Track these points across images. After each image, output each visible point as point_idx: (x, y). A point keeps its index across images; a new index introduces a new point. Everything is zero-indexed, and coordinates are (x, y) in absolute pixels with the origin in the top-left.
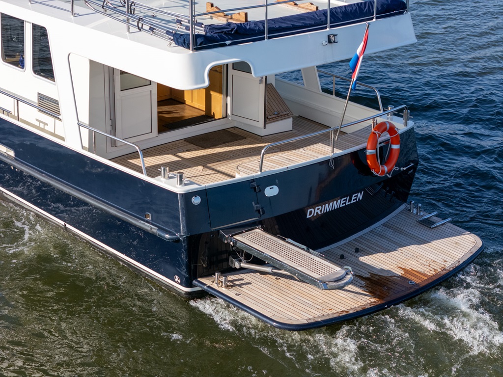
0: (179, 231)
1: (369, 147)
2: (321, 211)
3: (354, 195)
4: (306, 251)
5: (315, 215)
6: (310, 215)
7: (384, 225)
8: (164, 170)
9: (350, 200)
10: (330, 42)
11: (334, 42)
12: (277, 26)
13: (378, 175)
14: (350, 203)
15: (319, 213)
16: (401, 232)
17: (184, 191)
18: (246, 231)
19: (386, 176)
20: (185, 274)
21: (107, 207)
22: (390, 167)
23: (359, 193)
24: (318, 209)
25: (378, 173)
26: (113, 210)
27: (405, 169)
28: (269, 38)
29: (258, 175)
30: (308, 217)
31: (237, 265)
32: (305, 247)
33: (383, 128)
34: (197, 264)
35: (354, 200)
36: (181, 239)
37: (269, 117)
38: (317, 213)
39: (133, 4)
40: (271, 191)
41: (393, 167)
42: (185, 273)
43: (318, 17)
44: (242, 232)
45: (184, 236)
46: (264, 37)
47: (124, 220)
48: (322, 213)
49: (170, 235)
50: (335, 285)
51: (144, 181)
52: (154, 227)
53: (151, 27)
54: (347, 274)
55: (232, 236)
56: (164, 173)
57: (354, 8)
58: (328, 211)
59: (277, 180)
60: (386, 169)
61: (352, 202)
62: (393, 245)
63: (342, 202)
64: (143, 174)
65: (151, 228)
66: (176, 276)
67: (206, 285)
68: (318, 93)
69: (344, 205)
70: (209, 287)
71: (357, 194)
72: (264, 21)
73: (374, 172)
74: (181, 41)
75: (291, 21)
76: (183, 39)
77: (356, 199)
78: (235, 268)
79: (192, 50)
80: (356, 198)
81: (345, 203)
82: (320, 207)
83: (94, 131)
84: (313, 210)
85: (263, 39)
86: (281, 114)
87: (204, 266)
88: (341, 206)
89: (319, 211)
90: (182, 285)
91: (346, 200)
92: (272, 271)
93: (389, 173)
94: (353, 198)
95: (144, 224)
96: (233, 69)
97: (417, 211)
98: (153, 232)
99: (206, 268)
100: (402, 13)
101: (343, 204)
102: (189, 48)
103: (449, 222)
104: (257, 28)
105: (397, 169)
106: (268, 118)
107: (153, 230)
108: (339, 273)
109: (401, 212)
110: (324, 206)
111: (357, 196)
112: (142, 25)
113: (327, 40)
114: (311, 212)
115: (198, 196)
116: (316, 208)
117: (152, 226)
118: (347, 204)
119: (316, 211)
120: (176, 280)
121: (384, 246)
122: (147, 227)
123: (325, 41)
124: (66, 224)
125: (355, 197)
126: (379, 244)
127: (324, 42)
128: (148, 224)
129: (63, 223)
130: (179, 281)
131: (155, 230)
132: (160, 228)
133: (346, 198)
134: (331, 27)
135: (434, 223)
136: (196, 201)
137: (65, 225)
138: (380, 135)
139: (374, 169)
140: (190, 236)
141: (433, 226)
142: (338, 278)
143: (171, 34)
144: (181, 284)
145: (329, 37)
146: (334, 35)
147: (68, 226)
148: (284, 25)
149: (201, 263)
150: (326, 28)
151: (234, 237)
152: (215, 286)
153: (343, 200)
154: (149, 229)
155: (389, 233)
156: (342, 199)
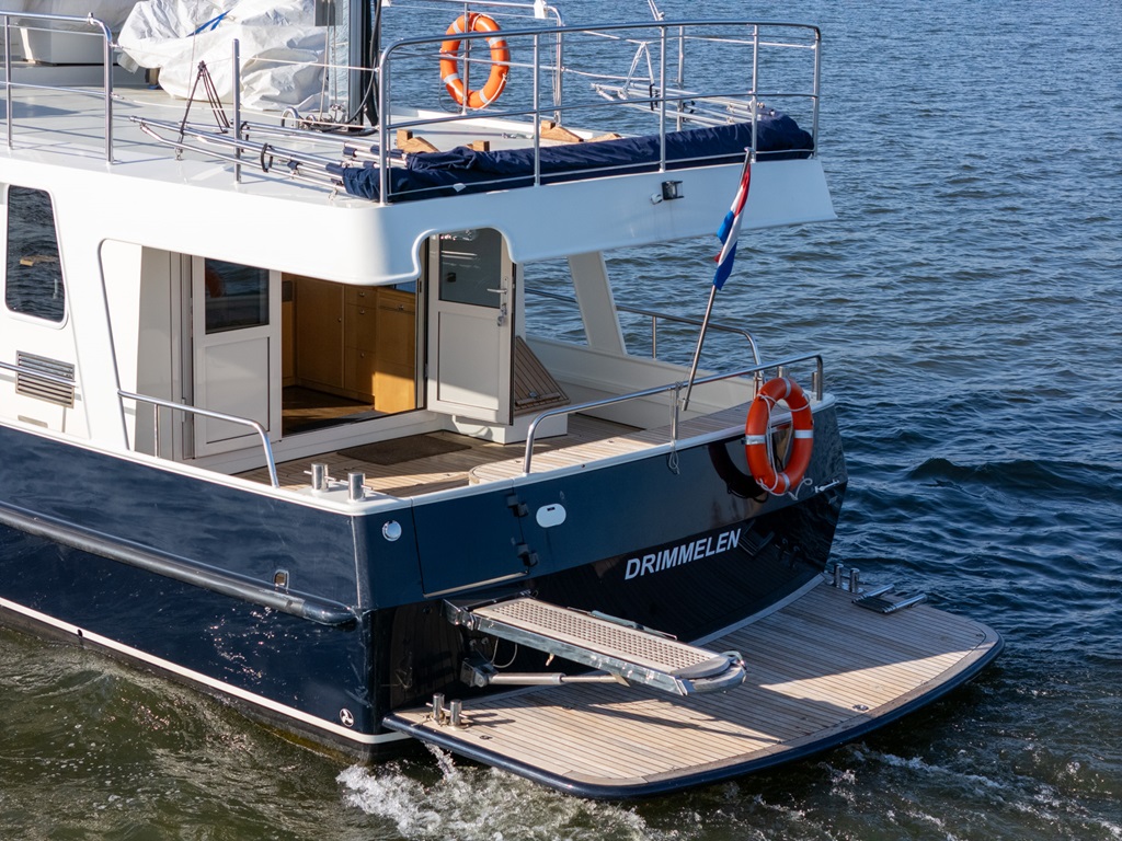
0: (353, 601)
1: (750, 430)
2: (654, 566)
3: (722, 536)
4: (637, 629)
5: (642, 574)
6: (631, 573)
7: (783, 611)
8: (320, 471)
9: (713, 547)
10: (667, 196)
11: (676, 197)
12: (558, 161)
13: (770, 491)
14: (713, 552)
15: (652, 571)
16: (822, 622)
17: (365, 511)
18: (498, 602)
19: (787, 495)
20: (365, 703)
21: (184, 569)
22: (795, 477)
23: (733, 532)
24: (649, 561)
25: (770, 487)
26: (200, 574)
27: (822, 489)
28: (543, 181)
29: (522, 479)
30: (628, 577)
31: (480, 680)
32: (633, 623)
33: (778, 391)
34: (389, 683)
35: (722, 546)
36: (359, 619)
37: (519, 403)
38: (647, 569)
39: (245, 127)
40: (551, 516)
41: (800, 479)
42: (366, 699)
43: (639, 148)
44: (492, 603)
45: (365, 610)
46: (534, 179)
47: (227, 591)
48: (657, 569)
49: (332, 611)
50: (709, 685)
51: (272, 500)
52: (296, 599)
53: (292, 161)
54: (732, 665)
55: (471, 609)
56: (320, 478)
57: (711, 136)
58: (668, 566)
59: (561, 493)
60: (787, 481)
61: (719, 550)
62: (808, 644)
63: (698, 549)
64: (270, 484)
65: (290, 602)
66: (345, 711)
67: (413, 723)
68: (619, 358)
69: (702, 556)
70: (419, 727)
71: (727, 534)
72: (532, 150)
73: (762, 485)
74: (360, 181)
75: (584, 152)
76: (364, 178)
77: (725, 545)
78: (477, 687)
79: (384, 201)
80: (725, 541)
81: (704, 552)
82: (653, 556)
83: (158, 405)
84: (637, 561)
85: (530, 183)
86: (544, 397)
87: (406, 687)
88: (696, 557)
89: (649, 565)
90: (357, 730)
91: (705, 544)
92: (561, 681)
93: (792, 488)
94: (720, 542)
95: (272, 595)
96: (440, 299)
97: (850, 585)
98: (293, 609)
99: (408, 690)
100: (804, 156)
101: (699, 553)
102: (376, 197)
103: (923, 602)
104: (517, 162)
105: (808, 482)
106: (517, 404)
107: (294, 605)
108: (715, 663)
109: (816, 589)
110: (660, 554)
111: (727, 538)
112: (272, 158)
113: (661, 193)
114: (634, 565)
115: (395, 523)
116: (645, 558)
117: (292, 598)
118: (708, 554)
119: (645, 565)
120: (344, 719)
121: (791, 647)
122: (280, 600)
123: (656, 195)
124: (82, 630)
125: (723, 539)
126: (778, 643)
127: (654, 197)
128: (282, 595)
129: (74, 629)
130: (351, 721)
131: (298, 605)
132: (309, 601)
133: (705, 540)
134: (668, 167)
135: (889, 604)
136: (393, 532)
137: (80, 632)
138: (774, 403)
139: (763, 477)
140: (380, 610)
141: (890, 610)
142: (713, 670)
143: (338, 170)
144: (354, 728)
145: (664, 185)
146: (676, 183)
147: (87, 634)
148: (571, 160)
149: (397, 682)
150: (657, 168)
151: (475, 611)
152: (433, 725)
153: (701, 545)
154: (284, 604)
155: (796, 625)
156: (699, 542)
